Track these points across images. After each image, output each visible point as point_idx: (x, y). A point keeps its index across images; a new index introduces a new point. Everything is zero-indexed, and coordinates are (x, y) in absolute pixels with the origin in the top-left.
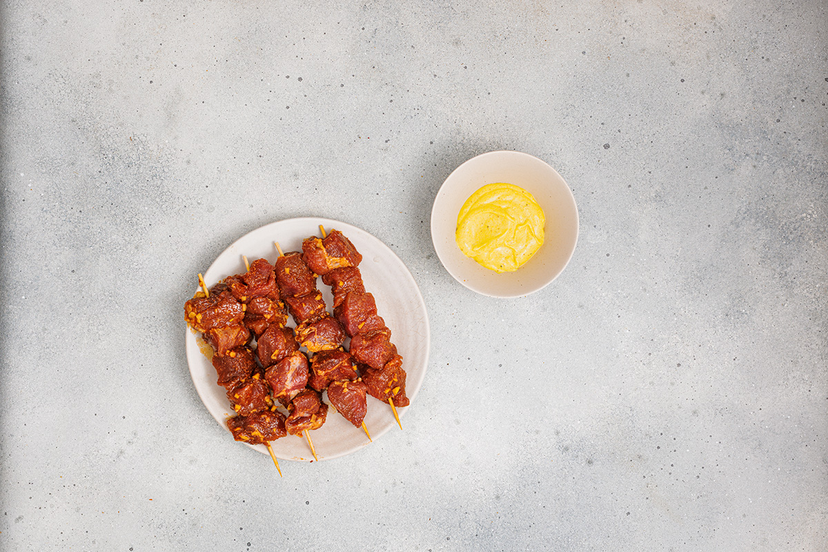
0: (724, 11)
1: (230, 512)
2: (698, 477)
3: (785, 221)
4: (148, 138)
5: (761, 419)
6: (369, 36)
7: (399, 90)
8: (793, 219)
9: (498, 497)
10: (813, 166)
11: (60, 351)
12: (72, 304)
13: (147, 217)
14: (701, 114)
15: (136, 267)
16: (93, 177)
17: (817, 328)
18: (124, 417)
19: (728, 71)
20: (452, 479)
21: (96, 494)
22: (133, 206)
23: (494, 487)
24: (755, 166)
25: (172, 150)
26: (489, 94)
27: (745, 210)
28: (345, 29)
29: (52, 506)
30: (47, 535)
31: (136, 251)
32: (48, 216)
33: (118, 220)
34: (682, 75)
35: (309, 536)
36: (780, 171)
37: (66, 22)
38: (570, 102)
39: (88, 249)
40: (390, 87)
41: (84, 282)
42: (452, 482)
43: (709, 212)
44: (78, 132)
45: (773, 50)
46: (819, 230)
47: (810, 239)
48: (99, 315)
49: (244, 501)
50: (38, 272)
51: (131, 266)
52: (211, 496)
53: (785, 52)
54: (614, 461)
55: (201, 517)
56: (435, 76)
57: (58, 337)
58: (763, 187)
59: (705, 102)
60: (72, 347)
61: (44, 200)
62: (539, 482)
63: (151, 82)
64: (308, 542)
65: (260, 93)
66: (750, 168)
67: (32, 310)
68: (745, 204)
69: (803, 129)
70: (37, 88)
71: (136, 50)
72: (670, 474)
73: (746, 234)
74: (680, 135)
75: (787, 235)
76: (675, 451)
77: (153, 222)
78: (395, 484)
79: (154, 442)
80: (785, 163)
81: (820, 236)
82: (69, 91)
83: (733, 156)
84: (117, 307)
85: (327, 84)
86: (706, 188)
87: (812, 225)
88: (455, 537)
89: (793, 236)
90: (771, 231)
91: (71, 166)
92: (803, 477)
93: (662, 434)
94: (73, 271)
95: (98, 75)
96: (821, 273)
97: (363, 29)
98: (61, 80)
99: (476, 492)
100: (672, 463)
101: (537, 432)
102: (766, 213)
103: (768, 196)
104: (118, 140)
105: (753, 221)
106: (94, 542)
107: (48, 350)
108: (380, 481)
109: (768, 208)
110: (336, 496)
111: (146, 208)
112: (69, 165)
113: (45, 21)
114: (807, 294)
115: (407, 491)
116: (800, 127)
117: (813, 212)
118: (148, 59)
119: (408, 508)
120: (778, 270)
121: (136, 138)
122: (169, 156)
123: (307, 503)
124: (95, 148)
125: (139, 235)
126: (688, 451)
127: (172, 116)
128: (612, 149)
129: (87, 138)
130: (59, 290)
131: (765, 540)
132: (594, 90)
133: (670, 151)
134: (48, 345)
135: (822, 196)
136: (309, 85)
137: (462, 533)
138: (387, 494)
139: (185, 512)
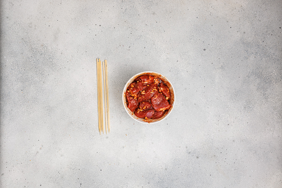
0: (245, 4)
1: (75, 173)
2: (234, 163)
3: (265, 76)
4: (48, 45)
5: (256, 143)
6: (124, 11)
7: (134, 30)
8: (268, 75)
9: (166, 169)
10: (275, 57)
11: (17, 117)
12: (21, 101)
13: (47, 72)
14: (237, 39)
15: (43, 89)
16: (29, 58)
17: (276, 113)
18: (39, 140)
19: (246, 24)
20: (150, 163)
21: (29, 166)
22: (42, 68)
23: (165, 165)
24: (255, 57)
25: (56, 49)
26: (165, 31)
27: (251, 72)
28: (115, 9)
29: (14, 170)
30: (12, 180)
31: (43, 83)
32: (14, 71)
33: (37, 73)
34: (230, 26)
35: (101, 182)
36: (264, 59)
37: (20, 5)
38: (192, 34)
39: (27, 83)
40: (131, 29)
41: (25, 94)
42: (151, 164)
43: (239, 72)
44: (24, 43)
45: (262, 17)
46: (277, 79)
47: (273, 82)
48: (30, 105)
49: (79, 169)
50: (10, 90)
51: (42, 89)
52: (68, 167)
53: (266, 18)
54: (206, 157)
55: (65, 175)
56: (146, 25)
57: (16, 112)
58: (258, 64)
59: (238, 35)
60: (21, 116)
61: (12, 66)
62: (180, 164)
63: (49, 26)
64: (101, 184)
65: (86, 30)
66: (253, 58)
67: (8, 103)
68: (251, 70)
69: (272, 45)
70: (10, 28)
71: (44, 15)
72: (225, 162)
73: (252, 80)
74: (230, 46)
75: (266, 81)
76: (227, 154)
77: (49, 74)
78: (131, 164)
79: (49, 149)
80: (266, 56)
81: (277, 81)
82: (21, 29)
83: (248, 53)
84: (37, 102)
85: (109, 27)
86: (238, 64)
87: (275, 77)
88: (151, 182)
89: (268, 81)
90: (260, 79)
91: (22, 54)
92: (270, 163)
93: (222, 148)
94: (22, 90)
95: (31, 24)
96: (277, 94)
97: (122, 9)
98: (18, 25)
99: (158, 167)
100: (225, 158)
101: (180, 147)
102: (259, 73)
103: (259, 67)
104: (38, 46)
105: (254, 76)
106: (28, 183)
107: (13, 117)
108: (126, 163)
109: (259, 71)
110: (111, 168)
111: (47, 69)
112: (21, 54)
113: (13, 5)
114: (272, 101)
115: (135, 167)
116: (271, 44)
117: (275, 73)
118: (48, 18)
119: (135, 172)
120: (263, 93)
121: (44, 45)
122: (55, 51)
123: (101, 170)
124: (30, 48)
125: (45, 78)
126: (231, 154)
127: (56, 37)
128: (206, 51)
129: (27, 45)
130: (17, 96)
131: (257, 185)
132: (201, 30)
133: (226, 51)
134: (13, 116)
135: (278, 67)
136: (103, 27)
137: (154, 181)
138: (128, 168)
139: (59, 173)
